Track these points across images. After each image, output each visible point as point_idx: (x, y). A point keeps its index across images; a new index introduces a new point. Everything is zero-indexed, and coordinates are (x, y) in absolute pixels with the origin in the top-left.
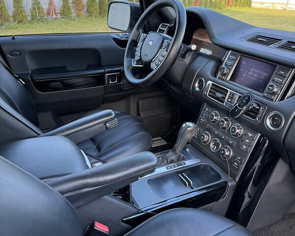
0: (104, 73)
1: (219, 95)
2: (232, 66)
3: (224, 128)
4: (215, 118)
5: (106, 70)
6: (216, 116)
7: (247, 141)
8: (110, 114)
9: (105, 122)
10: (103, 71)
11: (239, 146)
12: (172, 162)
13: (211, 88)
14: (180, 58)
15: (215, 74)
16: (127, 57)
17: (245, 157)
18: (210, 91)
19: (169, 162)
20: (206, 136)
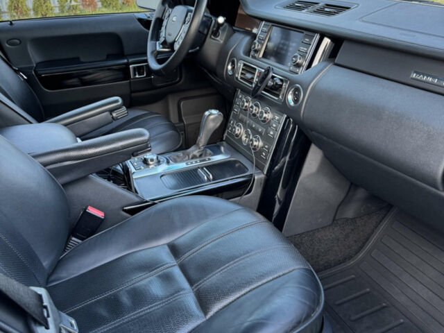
0: (128, 64)
1: (249, 76)
2: (264, 40)
3: (254, 115)
4: (246, 104)
5: (131, 60)
6: (247, 102)
7: (274, 125)
8: (117, 101)
9: (111, 111)
10: (126, 61)
11: (267, 133)
12: (194, 157)
13: (243, 69)
14: (212, 37)
15: (248, 53)
16: (152, 39)
17: (272, 144)
18: (242, 74)
19: (190, 157)
20: (237, 128)
